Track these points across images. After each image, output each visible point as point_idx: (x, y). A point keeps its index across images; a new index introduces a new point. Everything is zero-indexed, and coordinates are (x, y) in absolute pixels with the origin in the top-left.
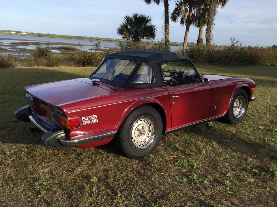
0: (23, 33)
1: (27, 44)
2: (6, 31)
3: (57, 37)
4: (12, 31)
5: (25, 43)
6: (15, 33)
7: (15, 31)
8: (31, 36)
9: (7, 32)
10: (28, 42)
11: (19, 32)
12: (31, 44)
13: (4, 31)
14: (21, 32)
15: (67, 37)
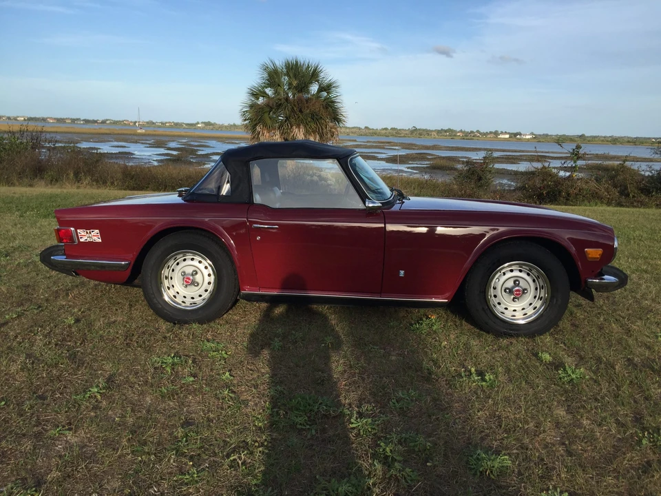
0: (526, 135)
1: (516, 158)
2: (491, 133)
3: (603, 141)
4: (502, 133)
5: (512, 158)
6: (507, 136)
7: (509, 133)
8: (540, 142)
9: (492, 136)
10: (521, 156)
11: (516, 135)
12: (526, 160)
13: (487, 133)
14: (520, 134)
15: (629, 142)
